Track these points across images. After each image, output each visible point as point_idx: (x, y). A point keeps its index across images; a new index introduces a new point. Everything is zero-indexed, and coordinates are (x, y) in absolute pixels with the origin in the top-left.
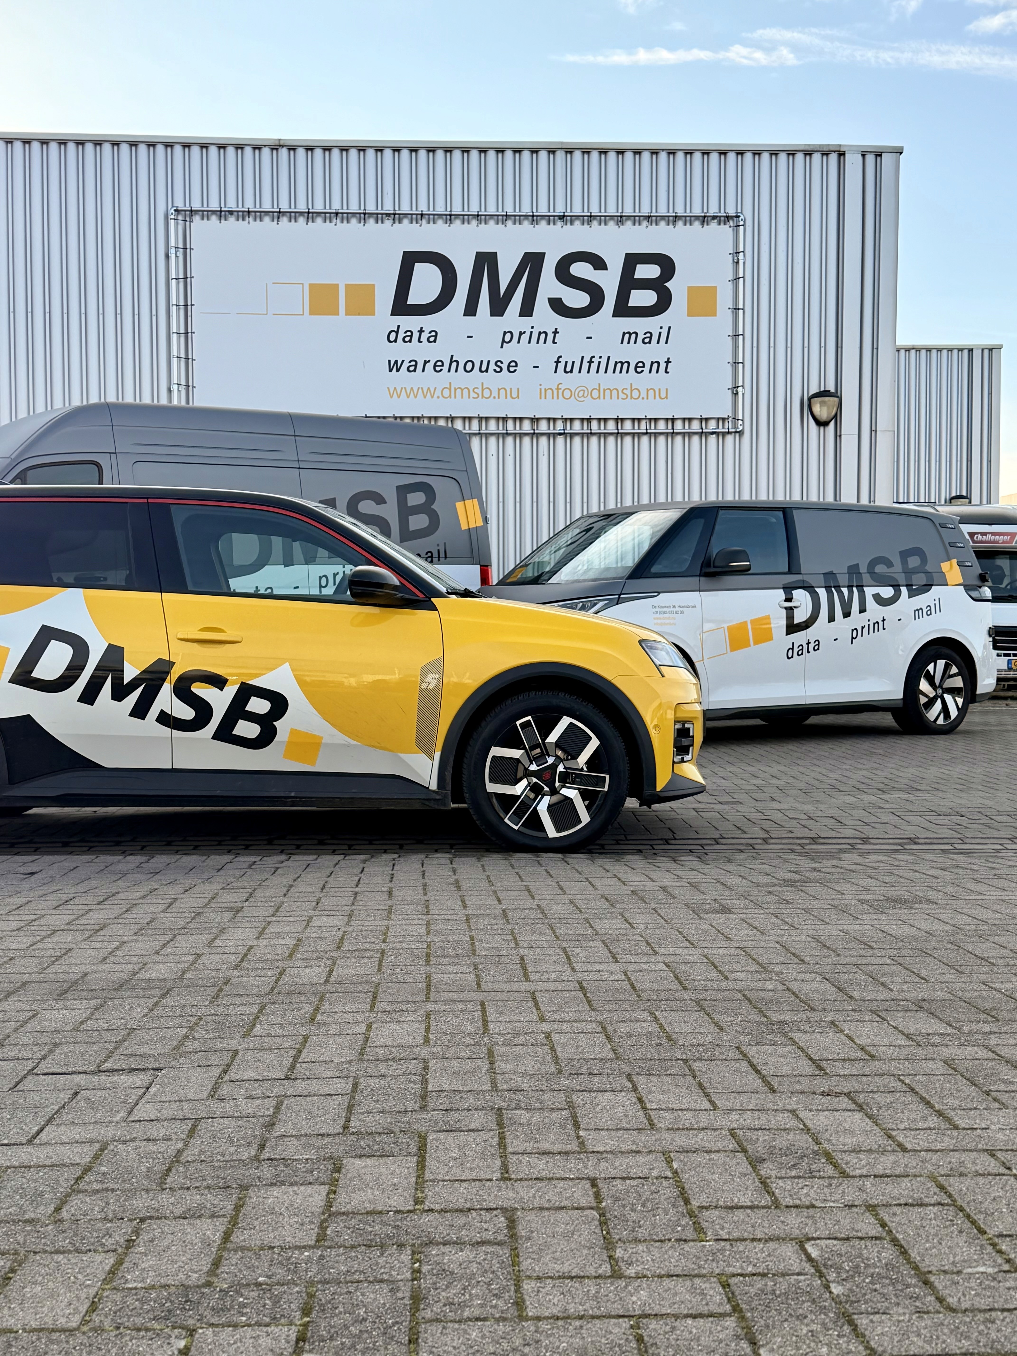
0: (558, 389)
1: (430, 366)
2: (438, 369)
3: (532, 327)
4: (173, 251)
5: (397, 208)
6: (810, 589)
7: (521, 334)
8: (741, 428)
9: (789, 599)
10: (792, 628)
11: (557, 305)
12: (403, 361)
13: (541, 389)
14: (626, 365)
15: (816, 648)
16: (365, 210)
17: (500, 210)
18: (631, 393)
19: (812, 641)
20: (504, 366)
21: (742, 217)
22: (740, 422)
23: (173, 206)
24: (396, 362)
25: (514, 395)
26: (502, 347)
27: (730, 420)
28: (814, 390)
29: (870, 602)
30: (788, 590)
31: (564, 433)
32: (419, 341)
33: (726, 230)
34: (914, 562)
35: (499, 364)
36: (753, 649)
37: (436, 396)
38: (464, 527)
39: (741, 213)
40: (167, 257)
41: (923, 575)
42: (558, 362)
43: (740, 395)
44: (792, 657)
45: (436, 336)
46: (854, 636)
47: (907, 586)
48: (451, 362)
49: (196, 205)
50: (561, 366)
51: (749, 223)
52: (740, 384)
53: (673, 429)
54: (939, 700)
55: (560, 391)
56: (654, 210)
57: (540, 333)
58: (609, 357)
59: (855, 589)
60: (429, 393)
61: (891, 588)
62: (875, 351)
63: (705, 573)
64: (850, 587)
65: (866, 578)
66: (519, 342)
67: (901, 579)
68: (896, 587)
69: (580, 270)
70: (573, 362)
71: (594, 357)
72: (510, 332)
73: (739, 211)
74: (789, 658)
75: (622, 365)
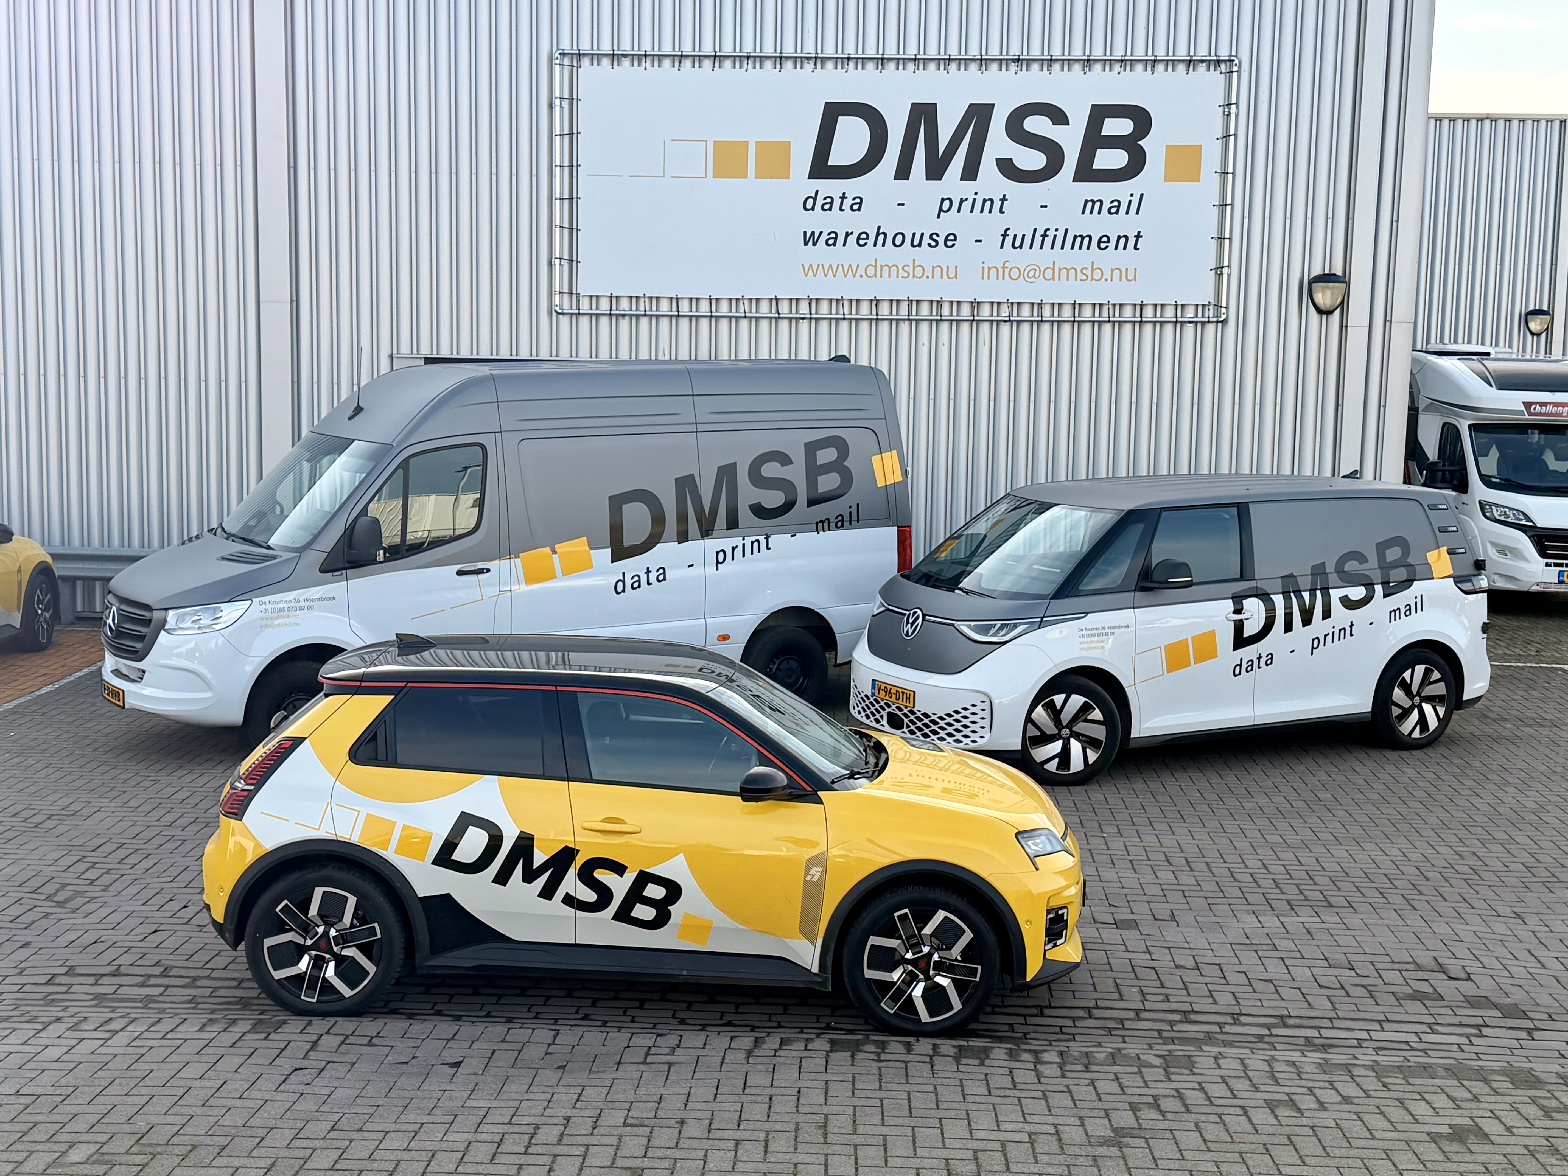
0: (1004, 268)
1: (852, 239)
2: (862, 242)
3: (976, 194)
4: (557, 102)
5: (819, 51)
6: (1265, 597)
7: (962, 201)
8: (1223, 317)
9: (1238, 611)
10: (1240, 641)
11: (1007, 167)
12: (821, 233)
13: (983, 268)
14: (1087, 240)
15: (1269, 662)
16: (781, 53)
17: (942, 52)
18: (1092, 274)
19: (1264, 655)
20: (941, 240)
21: (1237, 61)
22: (1224, 310)
23: (558, 49)
24: (813, 233)
25: (952, 275)
26: (939, 217)
27: (1211, 307)
28: (1317, 271)
29: (1336, 605)
30: (1238, 600)
31: (1010, 320)
32: (841, 209)
33: (1215, 79)
34: (1393, 554)
35: (934, 237)
36: (1194, 668)
37: (858, 274)
38: (880, 483)
39: (1236, 56)
40: (551, 106)
41: (1403, 569)
42: (1005, 235)
43: (1225, 277)
44: (1240, 674)
45: (860, 204)
46: (1315, 646)
47: (1382, 583)
48: (878, 234)
49: (585, 47)
50: (1009, 240)
51: (1245, 66)
52: (1226, 264)
53: (1141, 317)
54: (1416, 711)
55: (1007, 271)
56: (1129, 53)
57: (985, 201)
58: (1067, 230)
59: (1318, 593)
60: (850, 271)
61: (1363, 588)
62: (1395, 224)
63: (1141, 587)
64: (1313, 591)
65: (1333, 578)
66: (959, 211)
67: (1376, 576)
68: (1369, 586)
69: (1036, 125)
70: (1024, 236)
71: (1048, 229)
72: (950, 199)
73: (1234, 53)
74: (1235, 675)
75: (1083, 240)
